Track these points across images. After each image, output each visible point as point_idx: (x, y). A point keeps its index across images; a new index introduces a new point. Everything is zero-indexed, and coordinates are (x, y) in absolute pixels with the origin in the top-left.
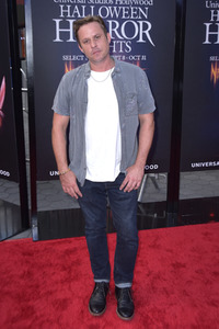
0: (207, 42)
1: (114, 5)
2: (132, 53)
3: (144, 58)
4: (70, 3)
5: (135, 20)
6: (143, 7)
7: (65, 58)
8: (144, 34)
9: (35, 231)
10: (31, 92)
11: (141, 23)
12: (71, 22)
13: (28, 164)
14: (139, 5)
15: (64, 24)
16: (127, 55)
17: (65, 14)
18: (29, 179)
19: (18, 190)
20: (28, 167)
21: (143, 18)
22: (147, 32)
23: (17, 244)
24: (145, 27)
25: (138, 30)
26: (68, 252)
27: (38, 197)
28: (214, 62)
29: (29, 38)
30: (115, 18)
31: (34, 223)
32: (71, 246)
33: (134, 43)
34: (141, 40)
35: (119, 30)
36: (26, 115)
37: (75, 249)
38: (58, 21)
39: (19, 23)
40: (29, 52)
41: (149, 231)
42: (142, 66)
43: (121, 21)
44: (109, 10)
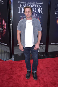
0: (56, 13)
1: (33, 4)
2: (37, 16)
3: (40, 17)
4: (22, 4)
5: (38, 8)
6: (40, 5)
7: (21, 17)
8: (40, 11)
9: (13, 59)
10: (12, 25)
11: (40, 8)
12: (23, 8)
13: (12, 42)
14: (39, 4)
15: (21, 9)
16: (36, 16)
17: (21, 6)
18: (12, 46)
19: (9, 49)
20: (12, 43)
21: (40, 7)
22: (41, 11)
23: (9, 62)
24: (41, 9)
25: (39, 10)
26: (21, 64)
27: (14, 50)
28: (57, 18)
29: (12, 12)
30: (33, 7)
31: (13, 57)
32: (22, 62)
33: (38, 13)
34: (40, 13)
35: (34, 10)
36: (11, 31)
37: (23, 63)
38: (19, 8)
39: (10, 8)
40: (12, 15)
41: (41, 59)
42: (40, 19)
43: (35, 8)
44: (32, 5)
